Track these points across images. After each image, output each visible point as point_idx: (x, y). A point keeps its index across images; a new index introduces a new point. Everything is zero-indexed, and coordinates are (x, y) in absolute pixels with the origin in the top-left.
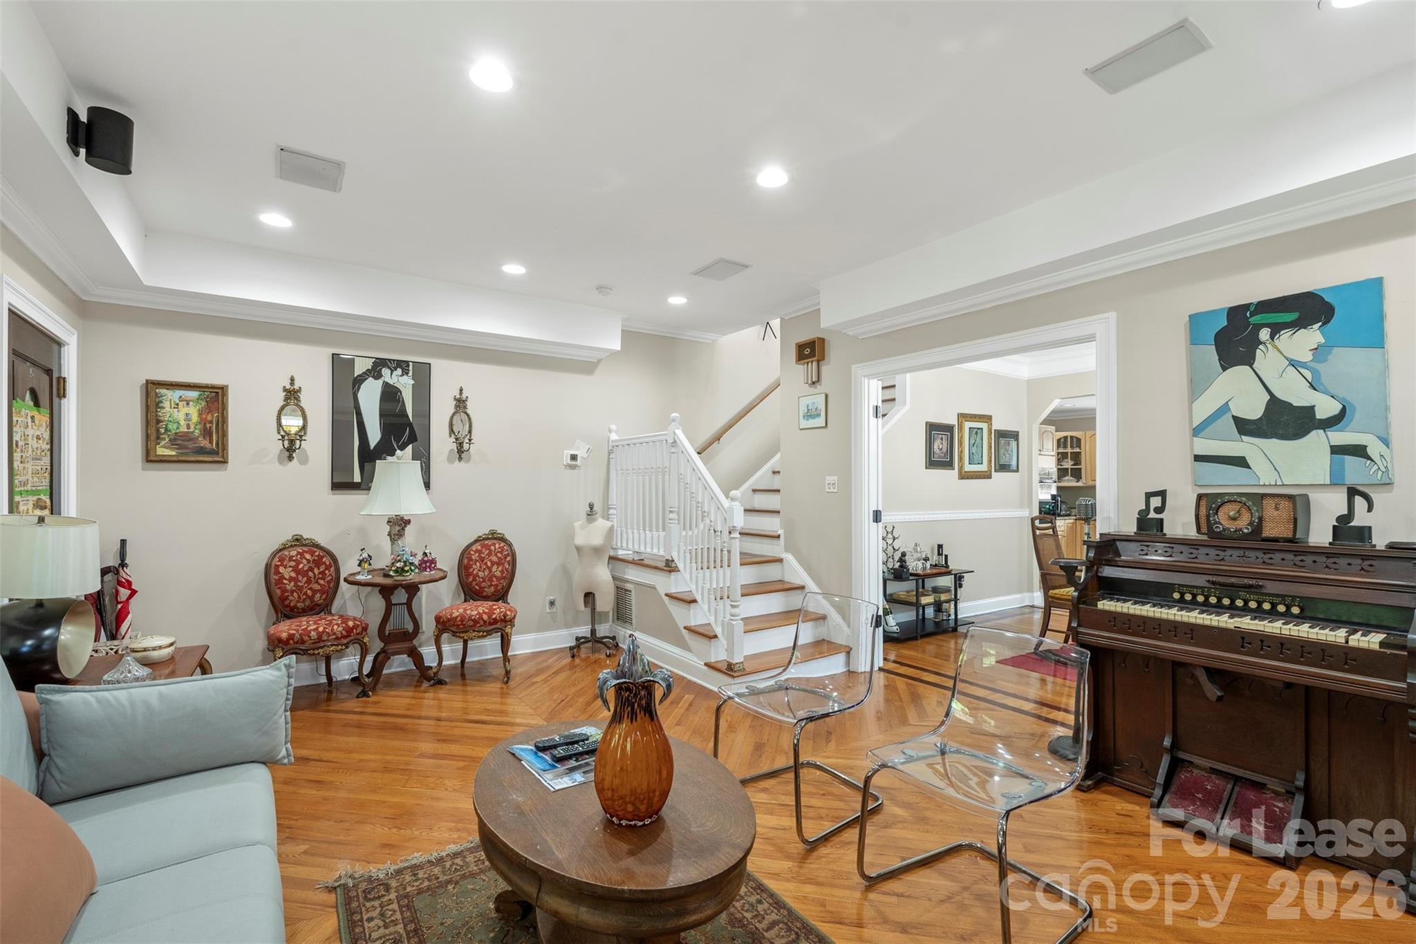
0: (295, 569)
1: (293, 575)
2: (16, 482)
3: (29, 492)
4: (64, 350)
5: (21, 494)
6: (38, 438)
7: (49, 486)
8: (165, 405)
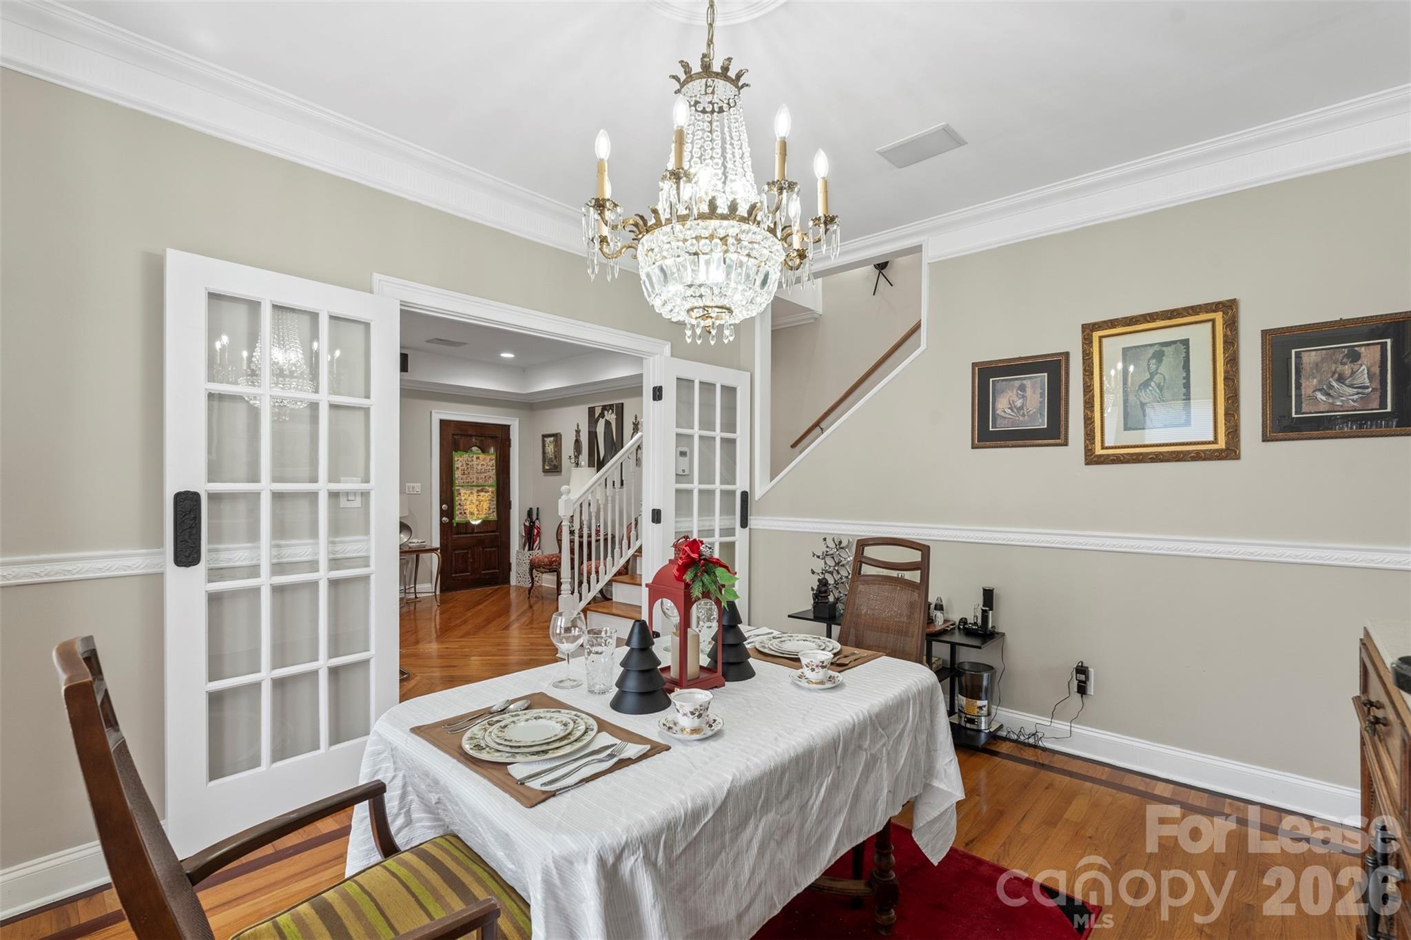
2: (457, 482)
3: (474, 486)
4: (511, 427)
5: (462, 486)
6: (483, 465)
7: (495, 484)
8: (547, 445)
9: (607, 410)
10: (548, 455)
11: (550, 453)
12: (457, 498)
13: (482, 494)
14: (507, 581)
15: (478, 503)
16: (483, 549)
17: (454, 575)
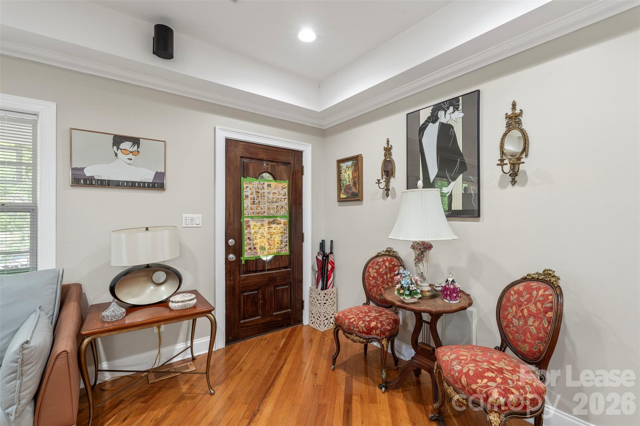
0: (378, 272)
1: (375, 275)
2: (245, 212)
3: (265, 217)
4: (304, 153)
5: (252, 218)
6: (274, 193)
7: (287, 214)
8: (343, 171)
9: (444, 109)
10: (344, 182)
11: (347, 180)
12: (246, 231)
13: (274, 226)
14: (300, 321)
15: (269, 236)
16: (275, 287)
17: (242, 322)
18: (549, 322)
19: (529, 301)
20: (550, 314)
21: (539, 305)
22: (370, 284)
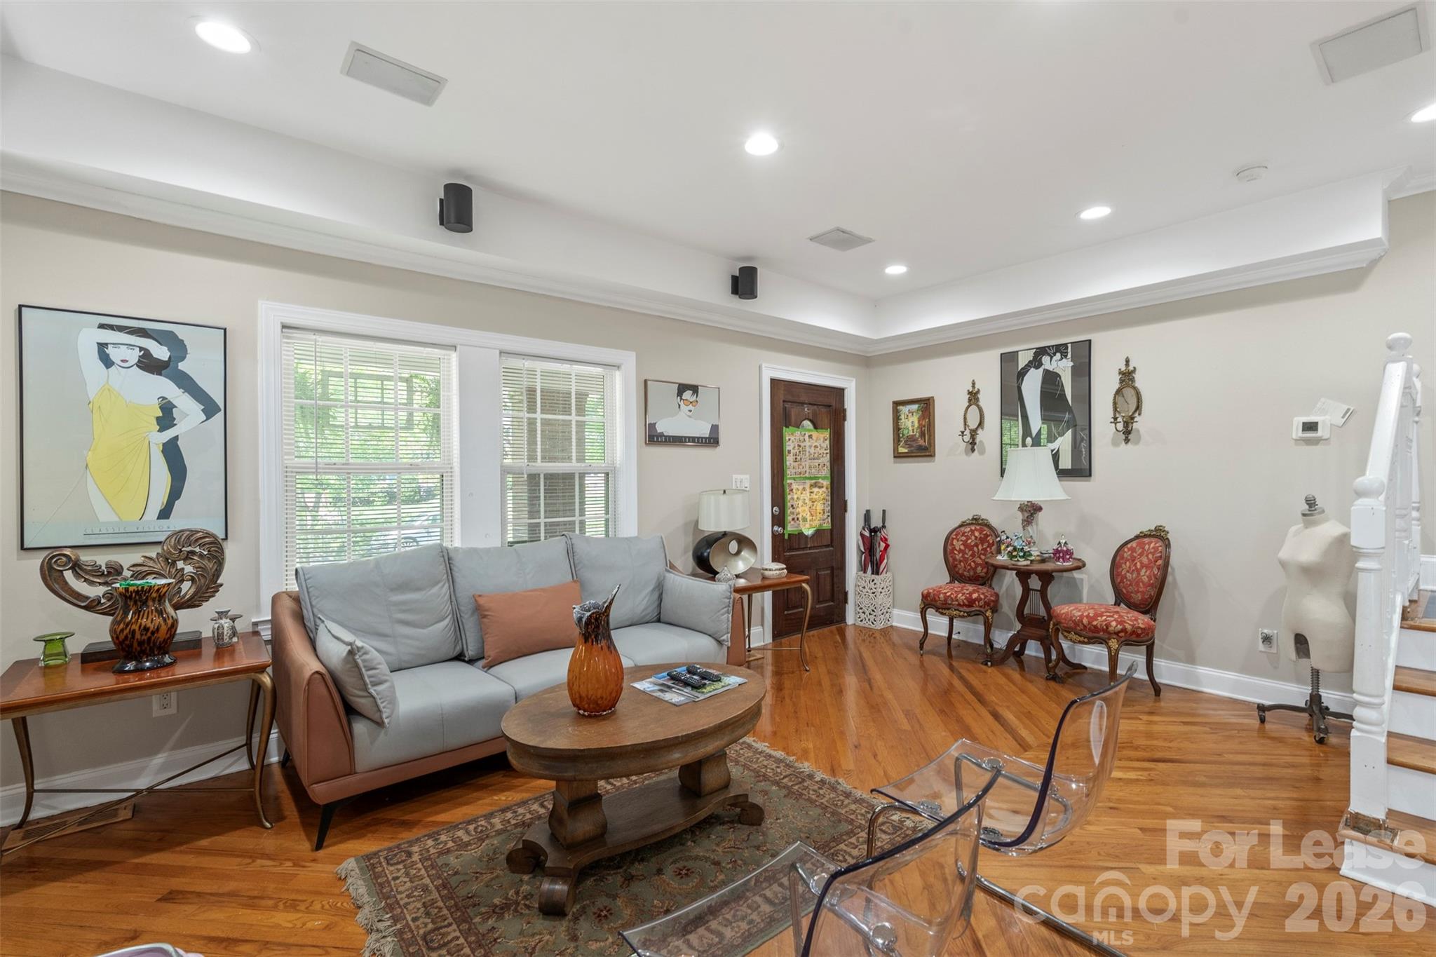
0: (965, 544)
1: (962, 547)
2: (788, 472)
3: (806, 478)
4: (846, 392)
5: (794, 479)
6: (816, 447)
7: (829, 475)
9: (1049, 355)
10: (906, 432)
11: (910, 428)
12: (789, 497)
13: (815, 490)
14: (842, 618)
15: (811, 504)
16: (817, 570)
17: (786, 612)
18: (1159, 569)
19: (1141, 555)
20: (1160, 562)
21: (1150, 556)
22: (955, 559)
